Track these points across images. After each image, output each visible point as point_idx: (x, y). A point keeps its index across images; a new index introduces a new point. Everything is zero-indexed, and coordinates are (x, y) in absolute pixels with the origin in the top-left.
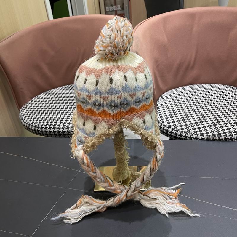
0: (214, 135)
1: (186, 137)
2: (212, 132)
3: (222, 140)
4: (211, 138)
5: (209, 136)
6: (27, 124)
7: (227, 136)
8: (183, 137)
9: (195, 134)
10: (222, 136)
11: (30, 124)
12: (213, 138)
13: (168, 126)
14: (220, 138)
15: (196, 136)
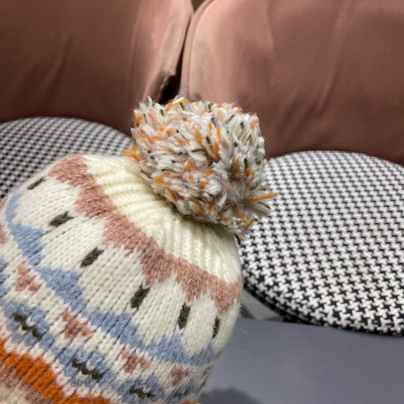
0: (364, 320)
1: (297, 311)
2: (360, 309)
3: (381, 333)
4: (357, 325)
5: (353, 321)
7: (393, 325)
8: (292, 310)
9: (321, 309)
10: (383, 325)
12: (362, 326)
13: (257, 276)
14: (379, 329)
15: (323, 315)
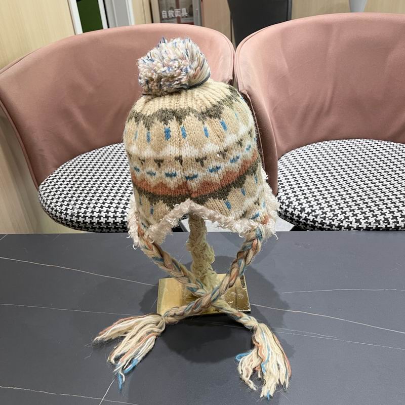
0: (378, 222)
1: (331, 225)
2: (374, 216)
3: (391, 229)
4: (374, 226)
5: (370, 224)
6: (56, 211)
7: (398, 223)
8: (327, 225)
9: (347, 220)
10: (391, 223)
11: (63, 211)
12: (377, 226)
13: (300, 209)
14: (388, 226)
15: (349, 223)
